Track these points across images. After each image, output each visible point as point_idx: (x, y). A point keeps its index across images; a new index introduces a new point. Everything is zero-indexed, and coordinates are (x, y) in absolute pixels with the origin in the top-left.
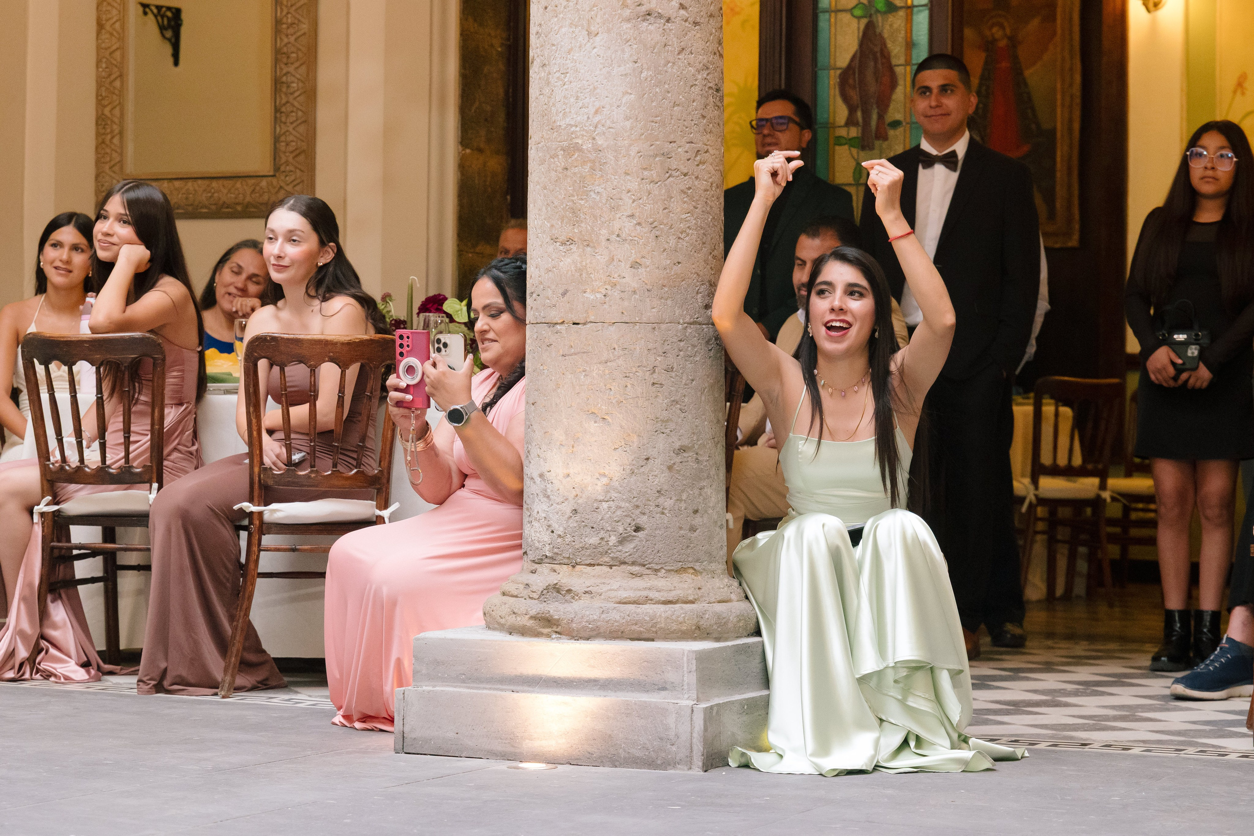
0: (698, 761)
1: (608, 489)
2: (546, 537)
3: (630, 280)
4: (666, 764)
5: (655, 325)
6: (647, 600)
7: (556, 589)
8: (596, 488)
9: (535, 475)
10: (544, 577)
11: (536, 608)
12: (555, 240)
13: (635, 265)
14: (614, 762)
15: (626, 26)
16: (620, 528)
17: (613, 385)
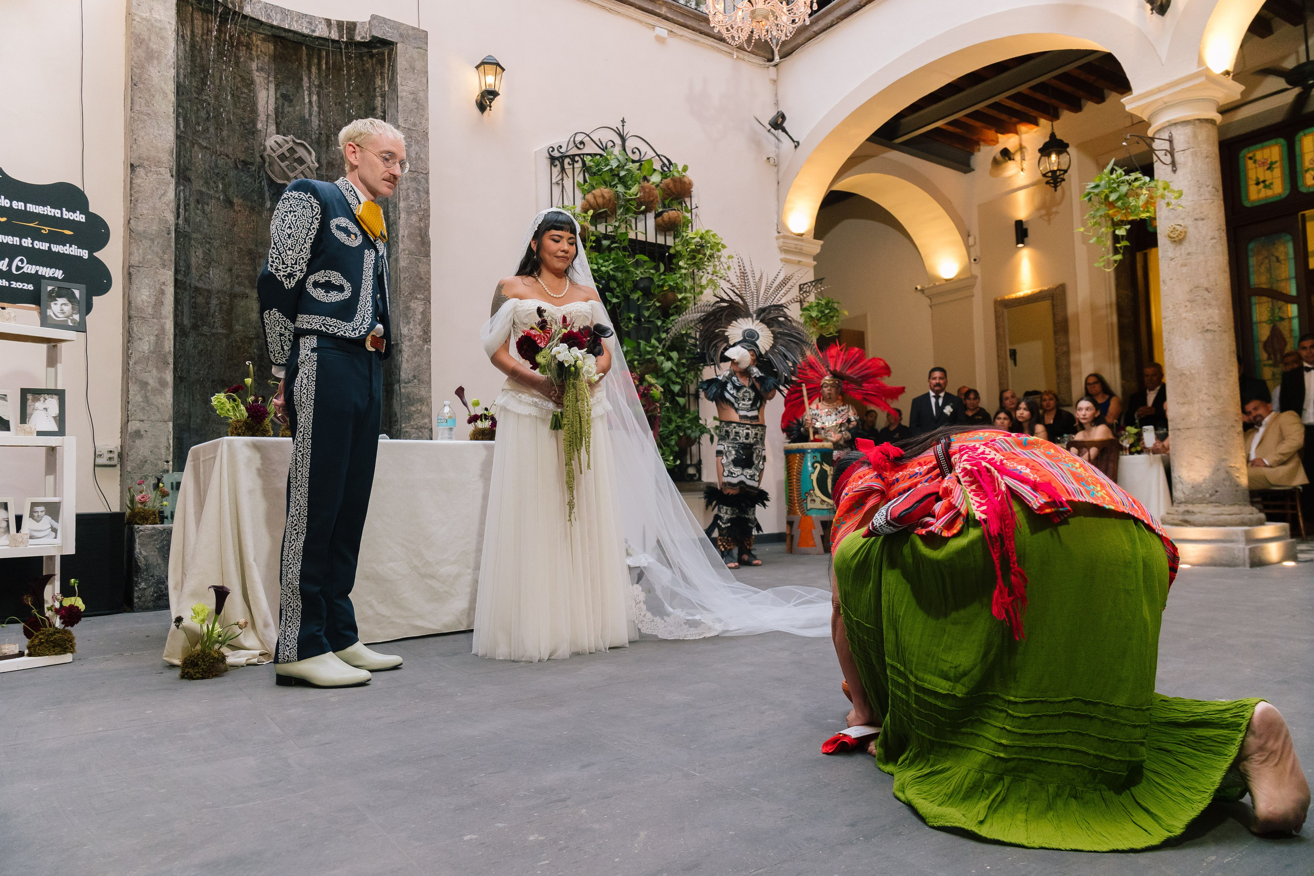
0: (1248, 565)
1: (1205, 480)
2: (1182, 496)
3: (1207, 414)
4: (1235, 566)
5: (1217, 427)
6: (1222, 514)
7: (1188, 512)
8: (1201, 479)
9: (1176, 476)
10: (1182, 508)
11: (1181, 517)
13: (1209, 409)
14: (1215, 565)
15: (1200, 335)
16: (1210, 492)
17: (1204, 447)
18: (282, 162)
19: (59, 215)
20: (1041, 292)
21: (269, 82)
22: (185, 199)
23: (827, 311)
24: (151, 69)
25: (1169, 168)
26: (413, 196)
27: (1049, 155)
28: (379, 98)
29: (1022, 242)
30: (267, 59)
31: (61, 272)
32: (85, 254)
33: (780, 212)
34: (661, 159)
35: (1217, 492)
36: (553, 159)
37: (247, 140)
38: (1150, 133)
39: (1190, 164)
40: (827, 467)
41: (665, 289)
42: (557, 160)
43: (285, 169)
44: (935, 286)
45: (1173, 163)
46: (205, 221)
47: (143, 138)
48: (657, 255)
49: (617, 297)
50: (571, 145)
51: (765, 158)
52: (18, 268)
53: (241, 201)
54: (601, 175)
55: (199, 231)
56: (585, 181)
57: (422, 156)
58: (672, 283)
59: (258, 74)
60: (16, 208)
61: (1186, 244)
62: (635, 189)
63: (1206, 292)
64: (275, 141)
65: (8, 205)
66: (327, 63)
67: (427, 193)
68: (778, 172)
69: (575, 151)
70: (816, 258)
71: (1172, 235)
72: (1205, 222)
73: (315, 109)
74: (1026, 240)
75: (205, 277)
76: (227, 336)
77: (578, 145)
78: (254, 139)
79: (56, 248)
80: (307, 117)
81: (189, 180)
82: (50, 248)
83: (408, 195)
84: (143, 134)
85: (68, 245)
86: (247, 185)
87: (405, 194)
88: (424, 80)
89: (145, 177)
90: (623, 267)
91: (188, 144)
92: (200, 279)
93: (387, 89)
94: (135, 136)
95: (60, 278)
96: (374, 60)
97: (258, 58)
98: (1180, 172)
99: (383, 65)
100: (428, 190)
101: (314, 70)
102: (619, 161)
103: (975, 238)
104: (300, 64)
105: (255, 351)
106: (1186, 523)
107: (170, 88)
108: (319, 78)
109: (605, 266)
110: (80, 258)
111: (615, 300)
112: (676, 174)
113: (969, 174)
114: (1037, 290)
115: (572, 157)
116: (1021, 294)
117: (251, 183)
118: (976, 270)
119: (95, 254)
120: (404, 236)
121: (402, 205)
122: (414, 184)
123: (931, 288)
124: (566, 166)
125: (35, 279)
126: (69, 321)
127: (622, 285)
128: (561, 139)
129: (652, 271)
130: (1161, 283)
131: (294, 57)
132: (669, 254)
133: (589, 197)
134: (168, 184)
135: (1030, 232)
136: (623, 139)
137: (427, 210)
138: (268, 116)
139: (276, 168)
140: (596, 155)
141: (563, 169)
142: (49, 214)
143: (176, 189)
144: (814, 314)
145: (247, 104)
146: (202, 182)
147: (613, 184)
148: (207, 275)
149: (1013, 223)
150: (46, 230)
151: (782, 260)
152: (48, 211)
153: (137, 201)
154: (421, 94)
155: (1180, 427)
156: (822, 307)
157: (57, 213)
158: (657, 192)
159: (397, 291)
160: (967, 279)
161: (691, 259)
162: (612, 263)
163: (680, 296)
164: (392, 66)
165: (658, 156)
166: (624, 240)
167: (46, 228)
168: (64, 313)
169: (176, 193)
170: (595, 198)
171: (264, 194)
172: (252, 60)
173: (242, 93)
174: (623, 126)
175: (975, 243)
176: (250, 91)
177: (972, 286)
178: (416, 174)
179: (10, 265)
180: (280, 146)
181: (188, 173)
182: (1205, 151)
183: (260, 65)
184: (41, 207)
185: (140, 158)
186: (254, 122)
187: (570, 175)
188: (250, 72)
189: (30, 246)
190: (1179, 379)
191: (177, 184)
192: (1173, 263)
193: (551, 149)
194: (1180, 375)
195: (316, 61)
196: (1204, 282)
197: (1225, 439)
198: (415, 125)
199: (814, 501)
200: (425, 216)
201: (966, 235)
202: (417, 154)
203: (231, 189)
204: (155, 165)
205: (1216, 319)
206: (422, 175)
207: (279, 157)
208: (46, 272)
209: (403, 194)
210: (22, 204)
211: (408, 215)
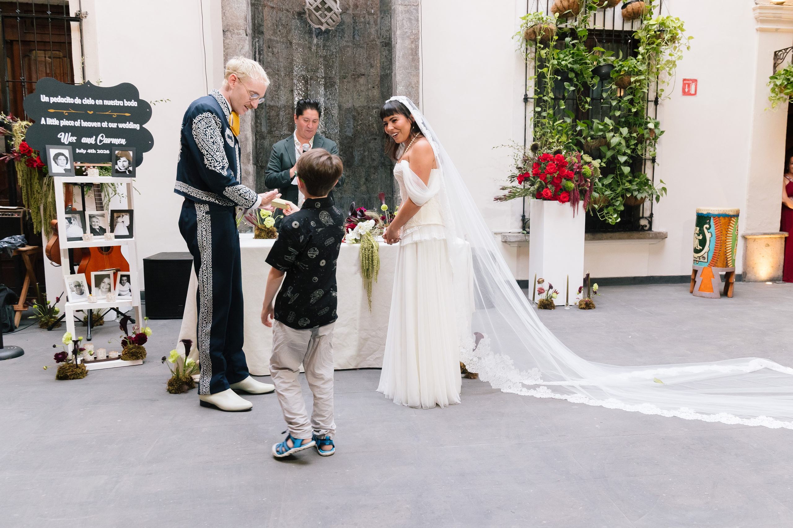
18: (317, 12)
19: (122, 105)
22: (259, 47)
26: (406, 24)
31: (124, 140)
32: (137, 127)
41: (622, 73)
43: (319, 17)
46: (274, 59)
47: (228, 11)
48: (623, 41)
49: (575, 86)
52: (101, 141)
55: (271, 67)
58: (626, 69)
60: (98, 104)
65: (93, 103)
67: (418, 21)
75: (276, 98)
79: (121, 126)
81: (262, 33)
82: (117, 126)
83: (403, 24)
84: (228, 8)
85: (128, 123)
87: (400, 24)
89: (231, 38)
90: (581, 60)
91: (260, 8)
92: (272, 100)
94: (224, 11)
95: (124, 144)
100: (418, 18)
109: (566, 60)
110: (135, 129)
111: (572, 88)
117: (304, 27)
119: (144, 126)
120: (400, 57)
121: (398, 32)
122: (408, 15)
125: (110, 146)
126: (127, 171)
127: (582, 74)
129: (613, 58)
132: (633, 39)
133: (557, 1)
134: (244, 41)
137: (417, 34)
139: (314, 17)
142: (117, 105)
143: (253, 42)
146: (271, 32)
148: (277, 96)
150: (115, 115)
151: (756, 30)
152: (116, 103)
153: (227, 55)
157: (120, 103)
161: (649, 44)
162: (571, 57)
163: (634, 79)
166: (584, 36)
167: (115, 114)
168: (124, 166)
169: (253, 44)
170: (561, 1)
171: (312, 34)
178: (409, 7)
179: (96, 140)
180: (315, 1)
181: (261, 28)
184: (112, 101)
185: (227, 25)
189: (107, 126)
191: (253, 38)
200: (415, 40)
204: (237, 29)
206: (414, 7)
207: (315, 9)
208: (116, 141)
209: (399, 24)
210: (101, 101)
211: (403, 40)
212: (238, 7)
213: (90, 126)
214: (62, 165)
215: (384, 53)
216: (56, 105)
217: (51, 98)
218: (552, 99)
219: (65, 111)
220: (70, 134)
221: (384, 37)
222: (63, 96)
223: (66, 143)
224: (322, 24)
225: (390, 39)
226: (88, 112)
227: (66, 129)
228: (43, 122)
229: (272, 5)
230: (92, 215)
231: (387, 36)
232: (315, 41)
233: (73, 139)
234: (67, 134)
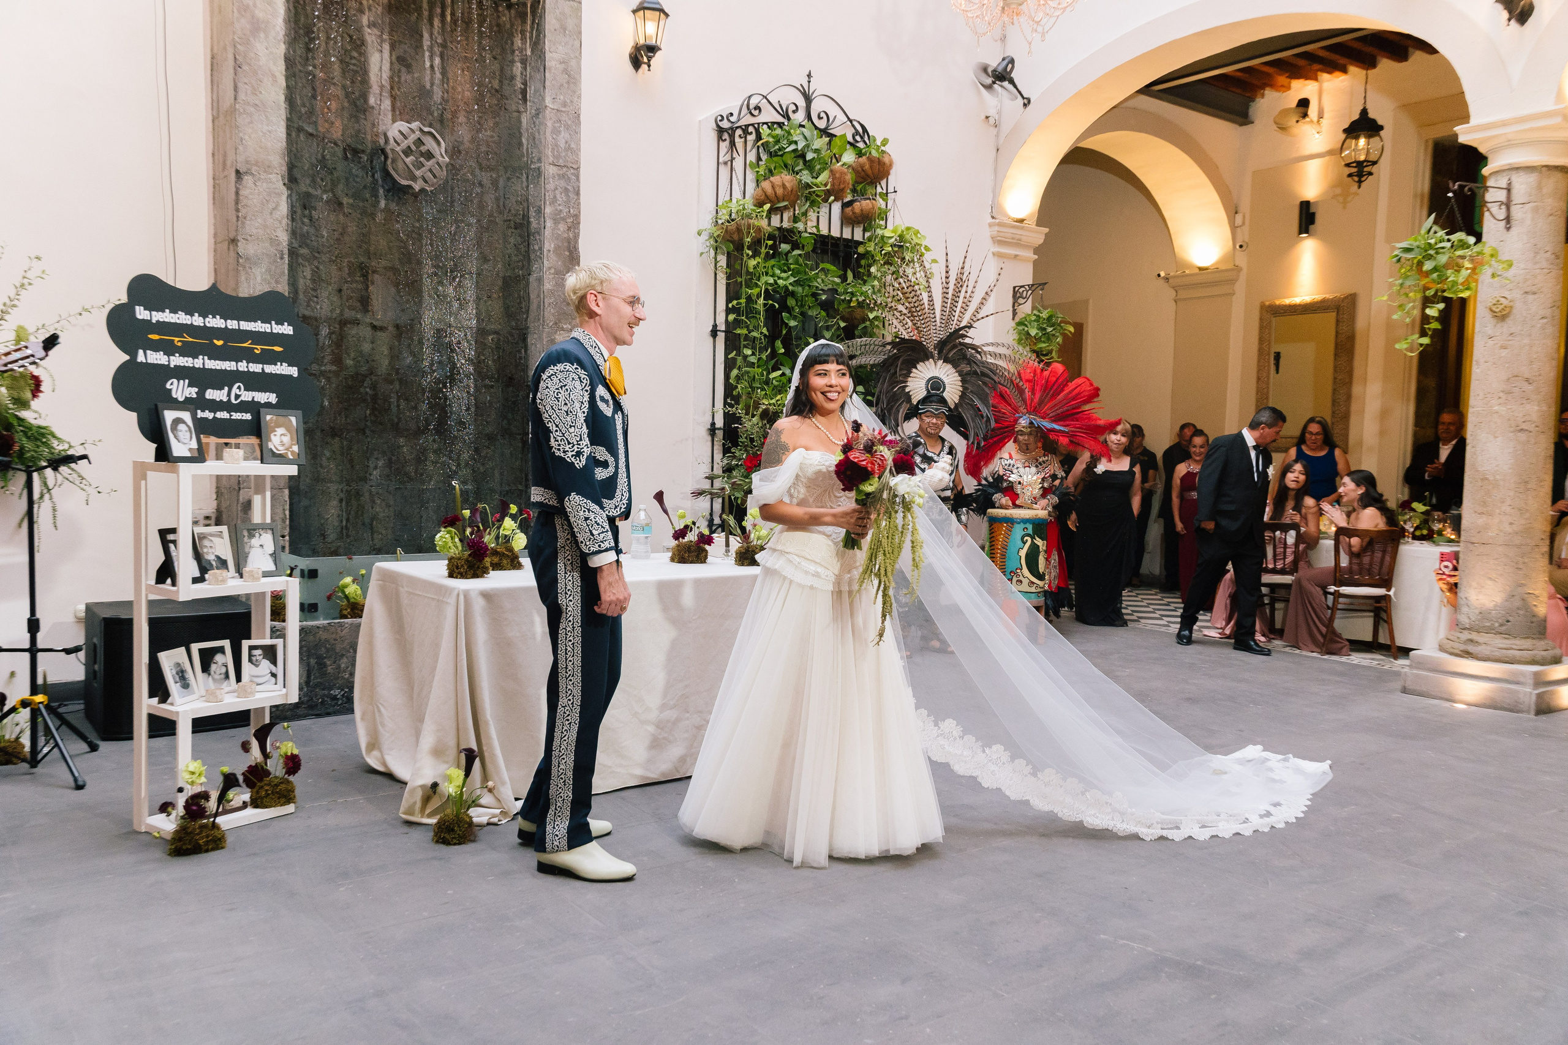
0: (1533, 712)
1: (1496, 606)
2: (1467, 621)
3: (1508, 529)
4: (1518, 712)
5: (1519, 546)
6: (1511, 649)
7: (1471, 641)
8: (1490, 605)
9: (1463, 597)
10: (1466, 635)
11: (1463, 647)
12: (1476, 512)
13: (1511, 524)
14: (1495, 708)
15: (1511, 434)
16: (1500, 621)
17: (1499, 568)
18: (408, 157)
19: (269, 330)
20: (1323, 301)
21: (383, 41)
23: (1049, 329)
24: (258, 45)
25: (1503, 223)
26: (561, 198)
27: (1357, 138)
28: (519, 65)
29: (1307, 232)
30: (380, 9)
31: (275, 395)
32: (294, 372)
33: (996, 190)
34: (853, 126)
35: (1508, 621)
36: (720, 131)
37: (358, 122)
38: (1485, 171)
39: (1528, 222)
40: (1039, 542)
41: (852, 305)
42: (725, 132)
43: (411, 167)
44: (1184, 275)
45: (1508, 219)
46: (312, 231)
48: (841, 254)
49: (795, 318)
50: (745, 110)
51: (984, 117)
52: (237, 397)
53: (351, 201)
54: (782, 156)
55: (307, 246)
56: (759, 159)
57: (573, 145)
58: (861, 298)
59: (369, 31)
60: (230, 327)
61: (1509, 321)
62: (824, 177)
63: (1526, 384)
64: (400, 131)
65: (223, 326)
66: (453, 14)
67: (578, 194)
68: (997, 136)
69: (748, 120)
70: (1036, 251)
71: (1494, 309)
72: (1536, 296)
73: (438, 75)
74: (1311, 227)
76: (337, 374)
77: (753, 111)
78: (366, 119)
79: (269, 369)
80: (428, 86)
83: (555, 197)
85: (279, 363)
86: (358, 180)
87: (552, 196)
88: (577, 43)
89: (254, 187)
90: (804, 280)
92: (308, 306)
93: (529, 53)
94: (241, 135)
95: (274, 402)
96: (513, 12)
97: (370, 9)
98: (1515, 230)
99: (524, 22)
100: (579, 190)
101: (437, 22)
102: (805, 138)
103: (1244, 217)
104: (420, 15)
105: (368, 390)
106: (1467, 654)
107: (279, 68)
108: (443, 35)
109: (784, 279)
110: (291, 377)
111: (793, 323)
112: (874, 153)
113: (1244, 128)
114: (1318, 297)
115: (745, 130)
116: (1297, 300)
117: (363, 177)
118: (1242, 260)
120: (549, 251)
121: (548, 210)
122: (563, 183)
123: (1178, 277)
124: (737, 139)
125: (252, 407)
126: (289, 453)
127: (801, 301)
128: (730, 103)
129: (837, 280)
130: (1474, 363)
131: (413, 6)
132: (859, 254)
133: (766, 185)
134: (279, 195)
135: (1319, 219)
136: (808, 99)
137: (577, 216)
138: (382, 87)
139: (400, 165)
140: (773, 123)
141: (733, 144)
142: (261, 330)
144: (1033, 332)
145: (356, 72)
146: (308, 181)
147: (796, 169)
148: (315, 299)
149: (1298, 203)
150: (258, 349)
151: (994, 254)
152: (258, 326)
153: (245, 218)
154: (573, 63)
155: (1474, 540)
156: (1043, 323)
157: (267, 328)
158: (850, 177)
159: (539, 320)
160: (1226, 270)
162: (791, 275)
163: (871, 316)
164: (538, 24)
165: (851, 121)
166: (808, 244)
167: (259, 347)
168: (283, 445)
170: (773, 187)
171: (377, 191)
172: (362, 12)
173: (352, 58)
174: (809, 82)
175: (1244, 223)
176: (360, 54)
177: (1232, 282)
178: (565, 169)
179: (229, 395)
180: (406, 138)
182: (1549, 208)
183: (372, 19)
184: (252, 323)
185: (246, 162)
186: (364, 96)
187: (741, 151)
188: (359, 30)
189: (246, 370)
190: (1480, 483)
192: (1490, 342)
193: (719, 118)
194: (1482, 479)
195: (439, 11)
196: (1526, 372)
197: (1526, 560)
198: (565, 104)
199: (1021, 582)
200: (574, 225)
201: (1232, 211)
202: (566, 142)
203: (341, 186)
204: (265, 172)
205: (1535, 417)
206: (572, 171)
207: (404, 152)
208: (262, 397)
209: (549, 196)
210: (235, 322)
211: (555, 223)
212: (270, 132)
213: (218, 368)
214: (186, 441)
215: (512, 240)
216: (162, 327)
217: (154, 313)
218: (765, 336)
219: (177, 339)
220: (187, 381)
221: (513, 212)
222: (174, 311)
223: (181, 399)
224: (414, 178)
225: (526, 217)
226: (215, 341)
227: (180, 373)
228: (141, 358)
229: (310, 130)
230: (202, 534)
231: (518, 210)
232: (383, 204)
233: (192, 392)
234: (182, 381)
